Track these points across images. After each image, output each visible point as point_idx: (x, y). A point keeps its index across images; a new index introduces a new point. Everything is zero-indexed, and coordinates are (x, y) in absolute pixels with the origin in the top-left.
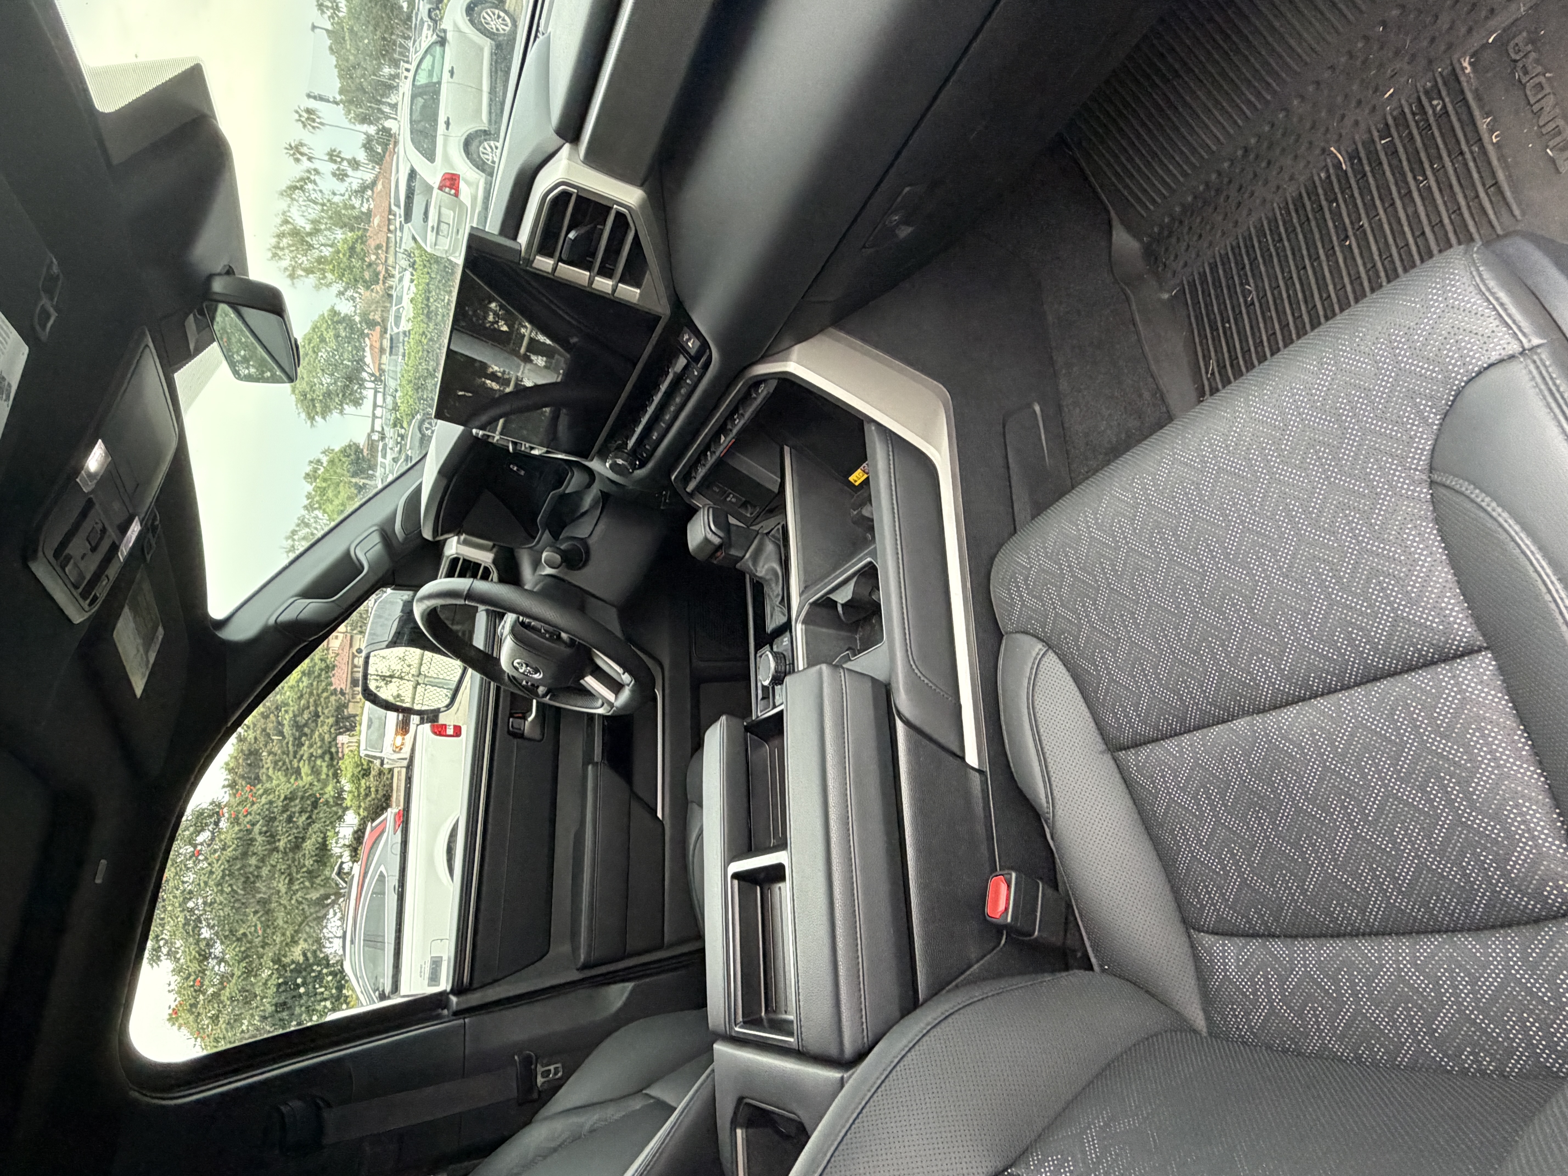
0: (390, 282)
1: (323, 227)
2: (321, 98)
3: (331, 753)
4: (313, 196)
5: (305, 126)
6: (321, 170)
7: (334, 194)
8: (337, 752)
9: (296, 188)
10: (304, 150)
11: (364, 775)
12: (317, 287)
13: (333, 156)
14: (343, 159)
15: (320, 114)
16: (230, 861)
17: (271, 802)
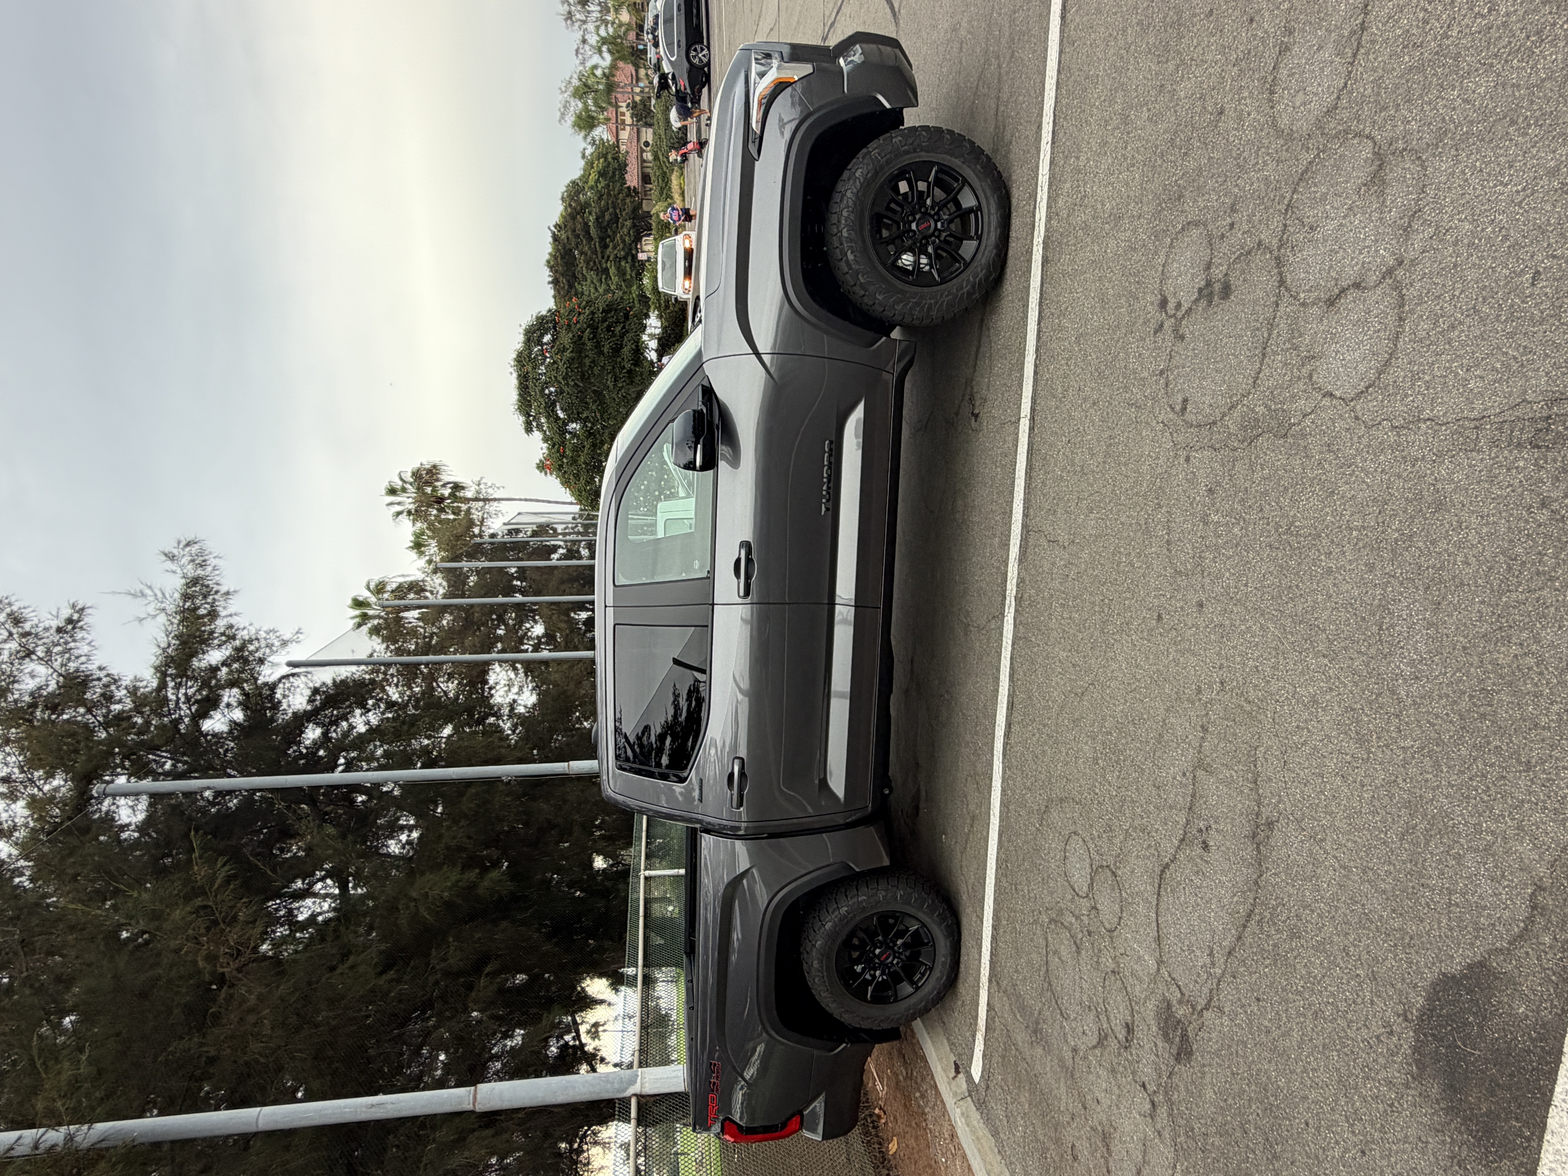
16: (571, 361)
17: (593, 313)
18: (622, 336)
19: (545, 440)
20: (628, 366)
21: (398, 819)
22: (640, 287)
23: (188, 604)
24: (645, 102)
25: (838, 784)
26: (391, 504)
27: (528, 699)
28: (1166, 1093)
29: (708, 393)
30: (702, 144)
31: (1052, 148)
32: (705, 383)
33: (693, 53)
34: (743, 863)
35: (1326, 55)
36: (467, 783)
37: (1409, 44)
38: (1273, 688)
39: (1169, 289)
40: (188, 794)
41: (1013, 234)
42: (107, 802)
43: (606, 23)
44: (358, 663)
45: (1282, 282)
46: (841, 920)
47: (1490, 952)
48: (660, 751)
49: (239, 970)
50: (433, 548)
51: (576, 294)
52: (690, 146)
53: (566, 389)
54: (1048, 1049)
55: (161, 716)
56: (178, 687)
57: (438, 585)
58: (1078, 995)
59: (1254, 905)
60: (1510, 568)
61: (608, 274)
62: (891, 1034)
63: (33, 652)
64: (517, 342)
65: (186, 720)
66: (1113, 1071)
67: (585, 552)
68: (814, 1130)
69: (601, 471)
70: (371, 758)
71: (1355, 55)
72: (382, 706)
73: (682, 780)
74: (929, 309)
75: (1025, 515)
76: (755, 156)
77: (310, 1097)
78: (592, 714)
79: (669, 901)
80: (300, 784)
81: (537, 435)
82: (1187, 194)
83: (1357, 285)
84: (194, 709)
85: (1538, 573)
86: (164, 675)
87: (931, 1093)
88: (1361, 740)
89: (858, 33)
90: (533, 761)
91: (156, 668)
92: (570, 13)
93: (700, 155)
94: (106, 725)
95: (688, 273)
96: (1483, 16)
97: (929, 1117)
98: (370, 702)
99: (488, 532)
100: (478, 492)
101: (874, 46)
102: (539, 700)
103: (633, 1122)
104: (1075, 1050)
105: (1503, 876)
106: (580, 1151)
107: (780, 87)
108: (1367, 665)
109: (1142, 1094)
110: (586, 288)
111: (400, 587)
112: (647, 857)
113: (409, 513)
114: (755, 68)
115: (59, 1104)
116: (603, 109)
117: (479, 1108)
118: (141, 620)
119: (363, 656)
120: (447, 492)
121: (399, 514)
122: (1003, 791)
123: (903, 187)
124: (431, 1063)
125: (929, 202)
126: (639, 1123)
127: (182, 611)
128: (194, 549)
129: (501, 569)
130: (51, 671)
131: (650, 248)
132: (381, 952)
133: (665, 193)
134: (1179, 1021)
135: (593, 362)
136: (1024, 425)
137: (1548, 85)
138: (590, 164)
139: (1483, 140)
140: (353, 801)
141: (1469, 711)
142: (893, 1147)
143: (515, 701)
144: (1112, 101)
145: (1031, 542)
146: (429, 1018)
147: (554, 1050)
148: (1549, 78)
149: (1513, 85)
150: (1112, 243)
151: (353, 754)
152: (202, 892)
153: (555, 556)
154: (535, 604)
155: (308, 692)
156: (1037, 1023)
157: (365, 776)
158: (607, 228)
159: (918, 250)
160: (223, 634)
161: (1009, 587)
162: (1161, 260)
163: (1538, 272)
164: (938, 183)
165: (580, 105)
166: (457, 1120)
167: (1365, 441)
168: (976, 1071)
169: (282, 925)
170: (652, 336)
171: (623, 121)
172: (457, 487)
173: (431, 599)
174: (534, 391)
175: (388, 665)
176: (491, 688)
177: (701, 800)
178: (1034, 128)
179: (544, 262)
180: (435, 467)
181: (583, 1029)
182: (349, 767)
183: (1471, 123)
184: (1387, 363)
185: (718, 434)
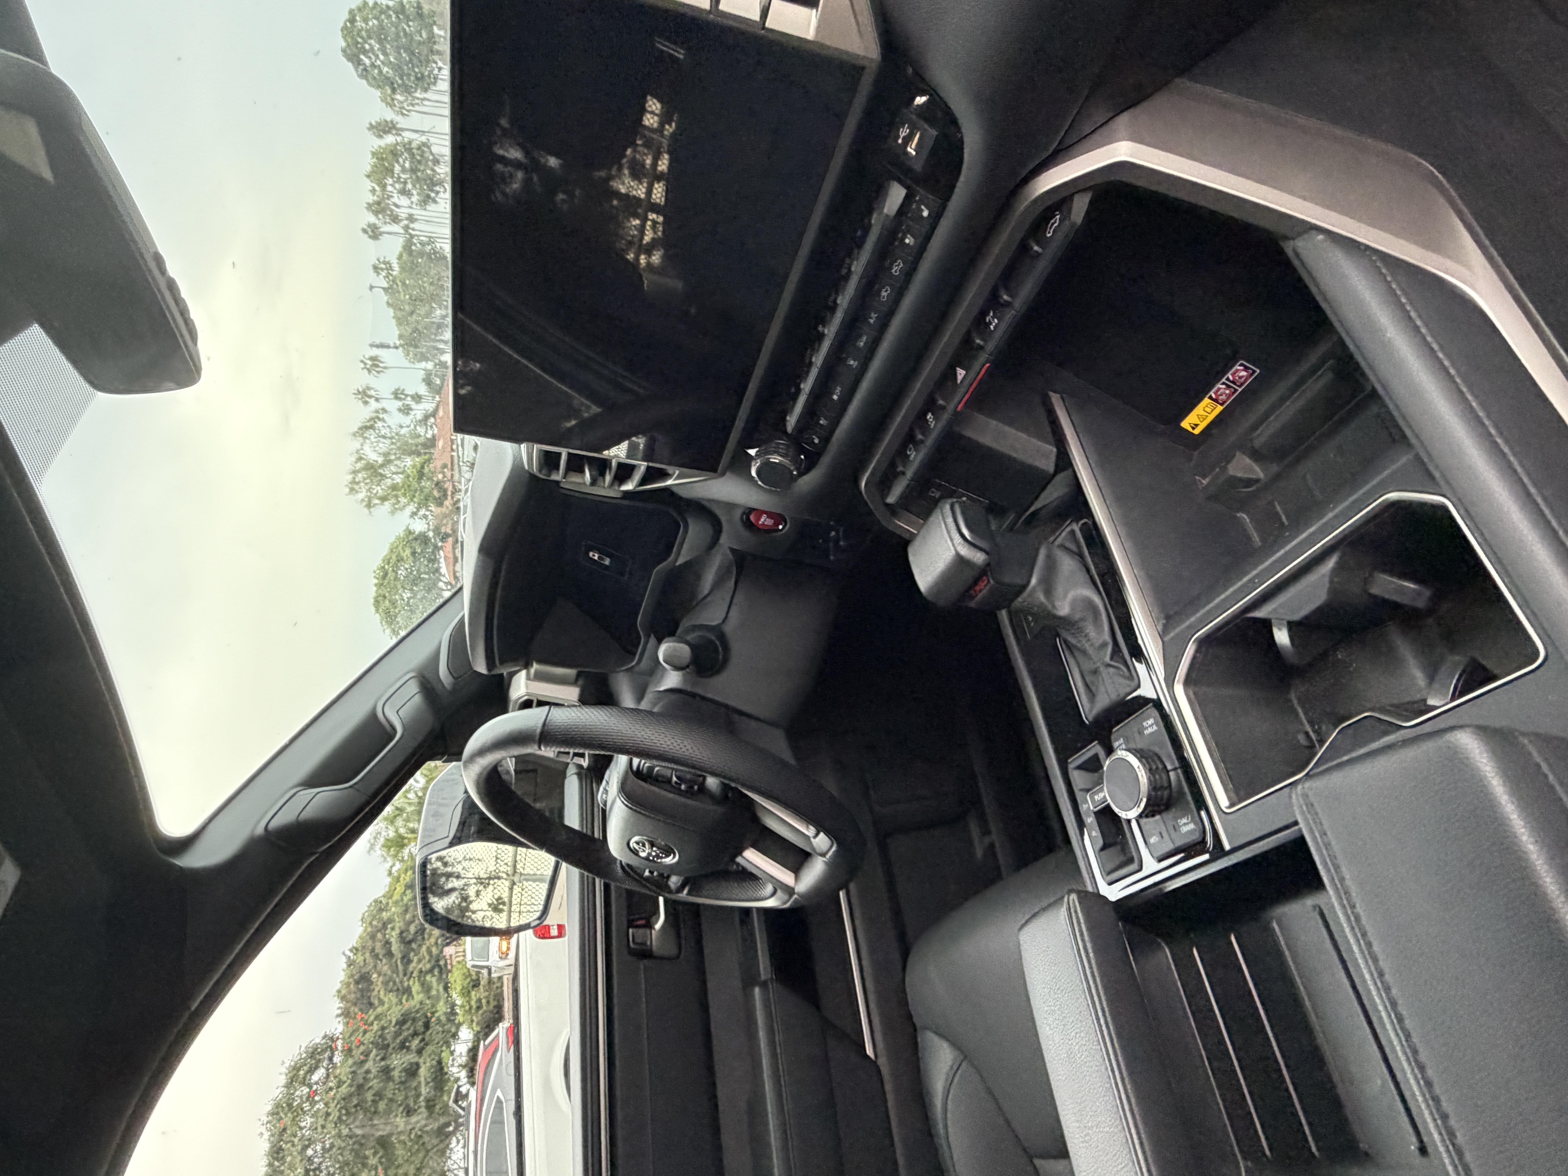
0: (457, 497)
1: (393, 457)
2: (382, 346)
3: (439, 966)
4: (383, 432)
5: (369, 371)
6: (388, 409)
7: (401, 427)
8: (446, 964)
9: (367, 427)
10: (372, 393)
11: (474, 986)
12: (393, 513)
13: (397, 395)
14: (407, 396)
15: (382, 360)
16: (348, 1098)
17: (383, 1028)
138: (396, 880)
174: (290, 1155)
179: (334, 993)
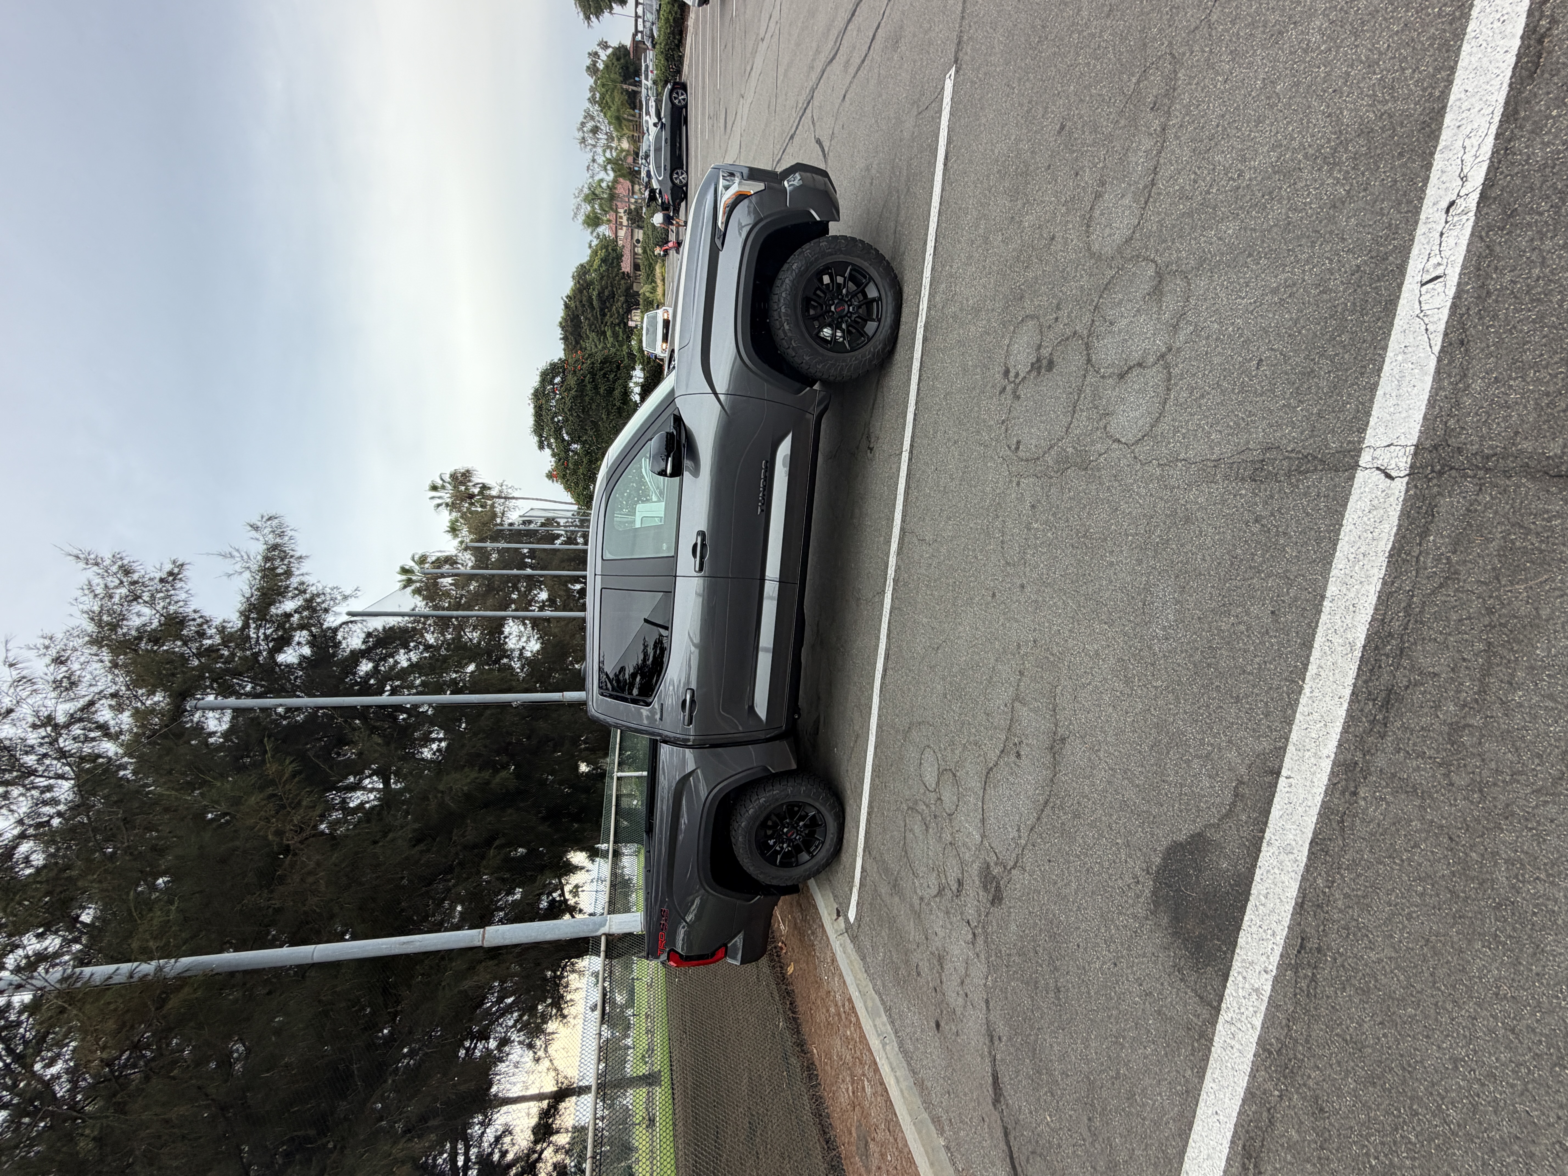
16: (575, 398)
17: (593, 363)
18: (614, 382)
19: (554, 455)
20: (618, 404)
21: (431, 732)
22: (629, 347)
23: (268, 565)
24: (638, 210)
25: (761, 709)
26: (433, 498)
27: (534, 646)
28: (984, 927)
29: (678, 420)
30: (679, 244)
31: (934, 258)
32: (676, 413)
33: (675, 176)
34: (691, 766)
35: (1126, 201)
36: (486, 706)
37: (1184, 196)
38: (1070, 645)
39: (1011, 362)
40: (263, 710)
41: (903, 319)
42: (197, 716)
43: (611, 148)
44: (403, 615)
45: (1089, 361)
46: (760, 808)
47: (1206, 826)
48: (632, 685)
49: (301, 842)
50: (465, 531)
51: (581, 349)
52: (670, 244)
53: (571, 418)
54: (902, 898)
55: (244, 650)
56: (258, 628)
57: (468, 560)
58: (925, 860)
59: (1049, 796)
60: (1232, 564)
61: (605, 336)
62: (793, 889)
63: (140, 597)
64: (535, 381)
65: (265, 653)
66: (948, 913)
67: (580, 540)
68: (734, 958)
69: (594, 481)
70: (411, 686)
71: (1146, 203)
72: (421, 647)
73: (648, 704)
74: (842, 369)
75: (903, 521)
76: (720, 247)
77: (354, 938)
78: (582, 658)
79: (635, 797)
80: (355, 704)
81: (547, 452)
82: (1027, 296)
83: (1140, 365)
84: (271, 645)
85: (1250, 567)
86: (247, 618)
87: (819, 932)
88: (1128, 681)
89: (798, 164)
90: (537, 692)
91: (241, 613)
92: (583, 138)
93: (678, 252)
94: (198, 655)
95: (665, 338)
96: (1234, 180)
97: (817, 947)
98: (412, 644)
99: (507, 522)
100: (501, 492)
101: (809, 174)
102: (542, 648)
103: (602, 954)
104: (922, 899)
105: (1217, 775)
106: (562, 977)
107: (740, 198)
108: (1134, 630)
109: (967, 928)
110: (588, 344)
111: (438, 559)
112: (620, 764)
113: (447, 505)
114: (722, 183)
115: (151, 944)
116: (606, 212)
117: (486, 944)
118: (229, 575)
119: (406, 609)
120: (476, 491)
121: (439, 505)
122: (879, 716)
123: (826, 279)
124: (450, 913)
125: (844, 291)
126: (607, 956)
127: (263, 570)
128: (275, 522)
129: (517, 549)
130: (154, 612)
131: (638, 318)
132: (415, 830)
133: (651, 278)
134: (994, 877)
135: (592, 399)
136: (905, 456)
137: (1275, 230)
138: (595, 253)
139: (1229, 266)
140: (396, 719)
141: (1200, 662)
142: (790, 970)
143: (524, 648)
144: (977, 227)
145: (906, 540)
146: (449, 880)
147: (544, 904)
148: (1275, 225)
149: (1251, 229)
150: (973, 329)
151: (398, 683)
152: (272, 783)
153: (558, 542)
154: (541, 576)
155: (363, 635)
156: (896, 880)
157: (406, 699)
158: (606, 301)
159: (836, 326)
160: (296, 589)
161: (889, 572)
162: (1007, 342)
163: (1261, 360)
164: (852, 278)
165: (589, 208)
166: (470, 953)
167: (1140, 474)
168: (852, 915)
169: (337, 810)
170: (636, 384)
171: (621, 223)
172: (484, 487)
173: (462, 570)
174: (546, 418)
175: (427, 617)
176: (505, 638)
177: (661, 719)
178: (922, 243)
179: (557, 323)
180: (468, 471)
181: (567, 889)
182: (394, 692)
183: (1222, 254)
184: (1158, 420)
185: (684, 451)
